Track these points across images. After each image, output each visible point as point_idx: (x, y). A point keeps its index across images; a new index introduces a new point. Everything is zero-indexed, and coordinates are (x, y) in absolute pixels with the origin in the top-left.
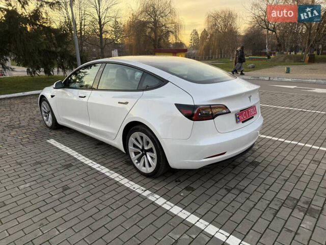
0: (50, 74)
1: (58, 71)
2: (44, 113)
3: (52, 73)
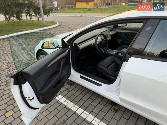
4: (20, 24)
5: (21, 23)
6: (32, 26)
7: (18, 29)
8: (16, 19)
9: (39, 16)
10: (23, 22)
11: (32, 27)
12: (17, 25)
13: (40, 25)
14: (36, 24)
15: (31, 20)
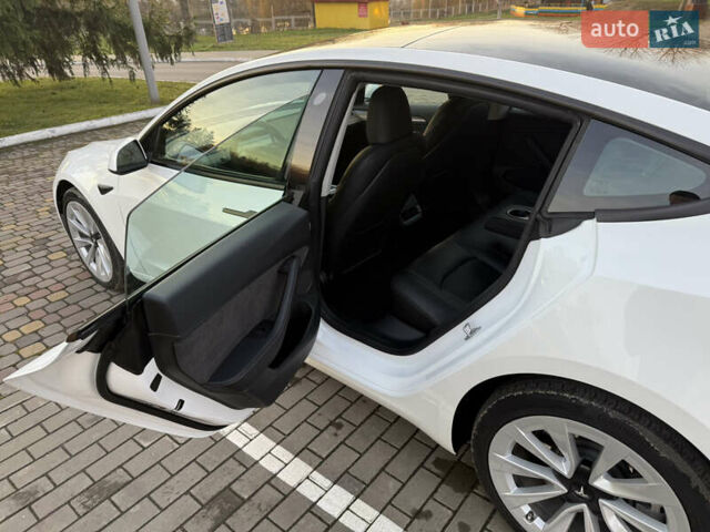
0: (62, 76)
1: (85, 65)
2: (78, 238)
3: (67, 71)
4: (60, 94)
5: (67, 94)
6: (105, 102)
7: (46, 114)
8: (47, 75)
9: (136, 63)
10: (73, 88)
11: (105, 107)
12: (49, 101)
13: (137, 100)
14: (125, 95)
15: (104, 79)
